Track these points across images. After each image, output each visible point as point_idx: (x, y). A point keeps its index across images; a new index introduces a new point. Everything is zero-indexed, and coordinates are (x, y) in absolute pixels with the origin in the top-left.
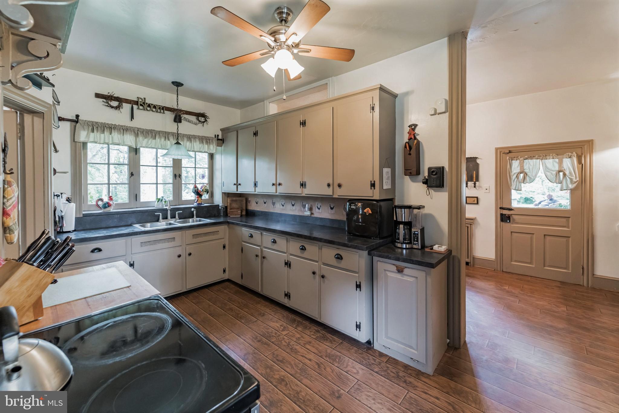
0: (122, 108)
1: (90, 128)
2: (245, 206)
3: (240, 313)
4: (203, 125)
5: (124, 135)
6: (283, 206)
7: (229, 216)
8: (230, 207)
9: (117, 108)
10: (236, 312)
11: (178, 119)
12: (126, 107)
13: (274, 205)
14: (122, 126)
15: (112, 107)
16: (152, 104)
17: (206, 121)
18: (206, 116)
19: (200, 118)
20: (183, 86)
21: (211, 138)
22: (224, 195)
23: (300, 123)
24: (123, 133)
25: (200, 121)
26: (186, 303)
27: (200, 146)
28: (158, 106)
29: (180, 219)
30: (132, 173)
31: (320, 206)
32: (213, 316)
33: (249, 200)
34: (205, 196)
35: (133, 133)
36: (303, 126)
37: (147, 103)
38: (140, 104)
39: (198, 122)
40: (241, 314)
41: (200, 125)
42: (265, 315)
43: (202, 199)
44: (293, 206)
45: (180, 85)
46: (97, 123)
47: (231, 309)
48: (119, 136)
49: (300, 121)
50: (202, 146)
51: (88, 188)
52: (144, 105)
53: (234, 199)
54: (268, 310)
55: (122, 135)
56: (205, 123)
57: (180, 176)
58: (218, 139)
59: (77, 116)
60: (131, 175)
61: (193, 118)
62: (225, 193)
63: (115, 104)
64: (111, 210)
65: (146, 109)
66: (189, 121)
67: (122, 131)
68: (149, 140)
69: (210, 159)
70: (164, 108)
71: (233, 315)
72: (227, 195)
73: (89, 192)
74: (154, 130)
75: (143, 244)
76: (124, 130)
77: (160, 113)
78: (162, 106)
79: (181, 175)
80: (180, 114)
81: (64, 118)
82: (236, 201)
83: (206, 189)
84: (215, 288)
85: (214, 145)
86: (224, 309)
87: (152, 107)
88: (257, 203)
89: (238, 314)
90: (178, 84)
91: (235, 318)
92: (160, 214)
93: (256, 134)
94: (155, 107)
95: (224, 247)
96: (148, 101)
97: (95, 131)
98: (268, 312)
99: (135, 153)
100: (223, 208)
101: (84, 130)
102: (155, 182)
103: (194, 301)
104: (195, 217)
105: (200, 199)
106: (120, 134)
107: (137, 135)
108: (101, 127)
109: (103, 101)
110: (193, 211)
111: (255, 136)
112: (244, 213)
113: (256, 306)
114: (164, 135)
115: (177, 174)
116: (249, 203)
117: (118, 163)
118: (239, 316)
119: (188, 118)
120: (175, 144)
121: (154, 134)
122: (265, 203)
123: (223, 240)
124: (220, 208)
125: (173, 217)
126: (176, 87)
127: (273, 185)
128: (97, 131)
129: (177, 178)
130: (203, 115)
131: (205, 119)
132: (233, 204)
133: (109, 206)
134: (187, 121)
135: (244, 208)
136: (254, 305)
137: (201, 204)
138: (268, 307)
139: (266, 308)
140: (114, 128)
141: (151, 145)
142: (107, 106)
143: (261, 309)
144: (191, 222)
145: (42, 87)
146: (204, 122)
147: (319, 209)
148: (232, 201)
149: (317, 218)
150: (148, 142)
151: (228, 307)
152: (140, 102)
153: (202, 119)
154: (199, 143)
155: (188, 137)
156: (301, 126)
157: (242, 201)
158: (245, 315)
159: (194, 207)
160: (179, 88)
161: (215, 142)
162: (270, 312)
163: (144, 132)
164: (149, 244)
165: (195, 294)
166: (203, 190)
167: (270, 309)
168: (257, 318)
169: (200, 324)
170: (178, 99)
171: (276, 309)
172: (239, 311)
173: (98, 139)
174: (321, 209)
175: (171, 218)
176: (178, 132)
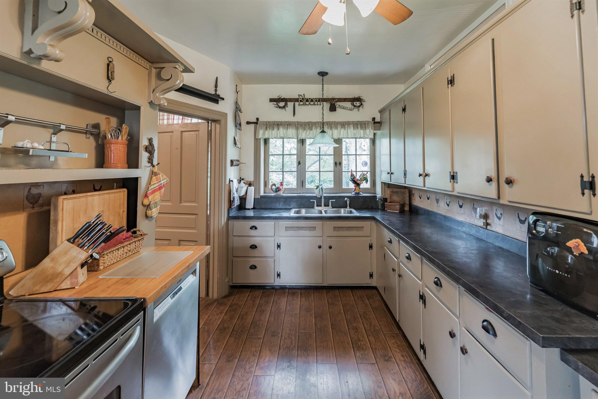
0: (287, 107)
1: (265, 127)
2: (408, 200)
3: (362, 341)
4: (359, 110)
5: (288, 130)
6: (448, 205)
7: (387, 211)
8: (390, 199)
9: (284, 107)
10: (359, 336)
11: (333, 109)
12: (290, 105)
13: (438, 203)
14: (286, 122)
15: (280, 107)
16: (310, 99)
17: (362, 104)
18: (362, 99)
19: (355, 103)
20: (328, 75)
21: (367, 122)
22: (383, 185)
23: (448, 81)
24: (287, 127)
25: (355, 106)
26: (322, 300)
27: (356, 132)
28: (315, 99)
29: (333, 208)
30: (299, 161)
31: (501, 214)
32: (334, 328)
33: (413, 192)
34: (365, 185)
35: (294, 126)
36: (452, 86)
37: (305, 99)
38: (300, 100)
39: (353, 107)
40: (362, 343)
41: (356, 110)
42: (391, 361)
43: (360, 189)
44: (460, 207)
45: (325, 75)
46: (269, 122)
47: (356, 329)
48: (284, 131)
49: (448, 78)
50: (357, 132)
51: (270, 175)
52: (304, 100)
53: (395, 190)
54: (398, 356)
55: (286, 129)
56: (361, 108)
57: (340, 164)
58: (375, 123)
59: (257, 119)
60: (298, 164)
61: (348, 105)
62: (385, 183)
63: (282, 104)
64: (281, 194)
65: (305, 104)
66: (344, 108)
67: (286, 126)
68: (307, 131)
69: (372, 145)
70: (320, 99)
71: (354, 338)
72: (387, 186)
73: (270, 178)
74: (311, 122)
75: (287, 228)
76: (288, 125)
77: (317, 105)
78: (318, 98)
79: (341, 162)
80: (334, 102)
81: (250, 122)
82: (397, 192)
83: (364, 178)
84: (359, 293)
85: (370, 129)
86: (349, 324)
87: (310, 100)
88: (420, 198)
89: (359, 340)
90: (323, 74)
91: (352, 344)
92: (314, 201)
93: (404, 110)
94: (312, 100)
95: (371, 247)
96: (307, 97)
97: (268, 129)
98: (397, 358)
99: (301, 144)
100: (381, 200)
101: (262, 129)
102: (319, 170)
103: (330, 300)
104: (348, 207)
105: (357, 188)
106: (285, 129)
107: (297, 129)
108: (272, 125)
109: (273, 104)
110: (346, 201)
111: (403, 112)
112: (407, 208)
113: (387, 339)
114: (319, 125)
115: (338, 163)
116: (413, 197)
117: (289, 153)
118: (359, 344)
119: (343, 105)
120: (321, 132)
121: (311, 126)
122: (428, 199)
123: (369, 238)
124: (377, 199)
125: (326, 205)
126: (322, 77)
127: (420, 175)
128: (269, 129)
129: (338, 165)
130: (359, 99)
131: (361, 103)
132: (394, 196)
133: (279, 191)
134: (341, 108)
135: (407, 202)
136: (387, 337)
137: (358, 193)
138: (401, 351)
139: (398, 350)
140: (280, 124)
141: (310, 135)
142: (276, 107)
143: (391, 349)
144: (343, 212)
145: (219, 101)
146: (360, 106)
147: (499, 218)
148: (393, 192)
149: (497, 235)
150: (306, 133)
151: (354, 325)
152: (300, 98)
153: (358, 104)
154: (354, 129)
155: (342, 124)
156: (450, 85)
157: (404, 193)
158: (366, 347)
159: (348, 197)
160: (324, 77)
161: (371, 125)
162: (400, 360)
163: (303, 125)
164: (293, 229)
165: (337, 292)
166: (361, 179)
167: (403, 356)
168: (378, 360)
169: (315, 332)
170: (323, 89)
171: (411, 360)
172: (363, 337)
173: (270, 135)
174: (502, 219)
175: (325, 206)
176: (323, 121)
